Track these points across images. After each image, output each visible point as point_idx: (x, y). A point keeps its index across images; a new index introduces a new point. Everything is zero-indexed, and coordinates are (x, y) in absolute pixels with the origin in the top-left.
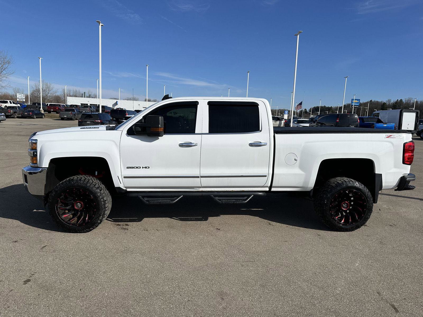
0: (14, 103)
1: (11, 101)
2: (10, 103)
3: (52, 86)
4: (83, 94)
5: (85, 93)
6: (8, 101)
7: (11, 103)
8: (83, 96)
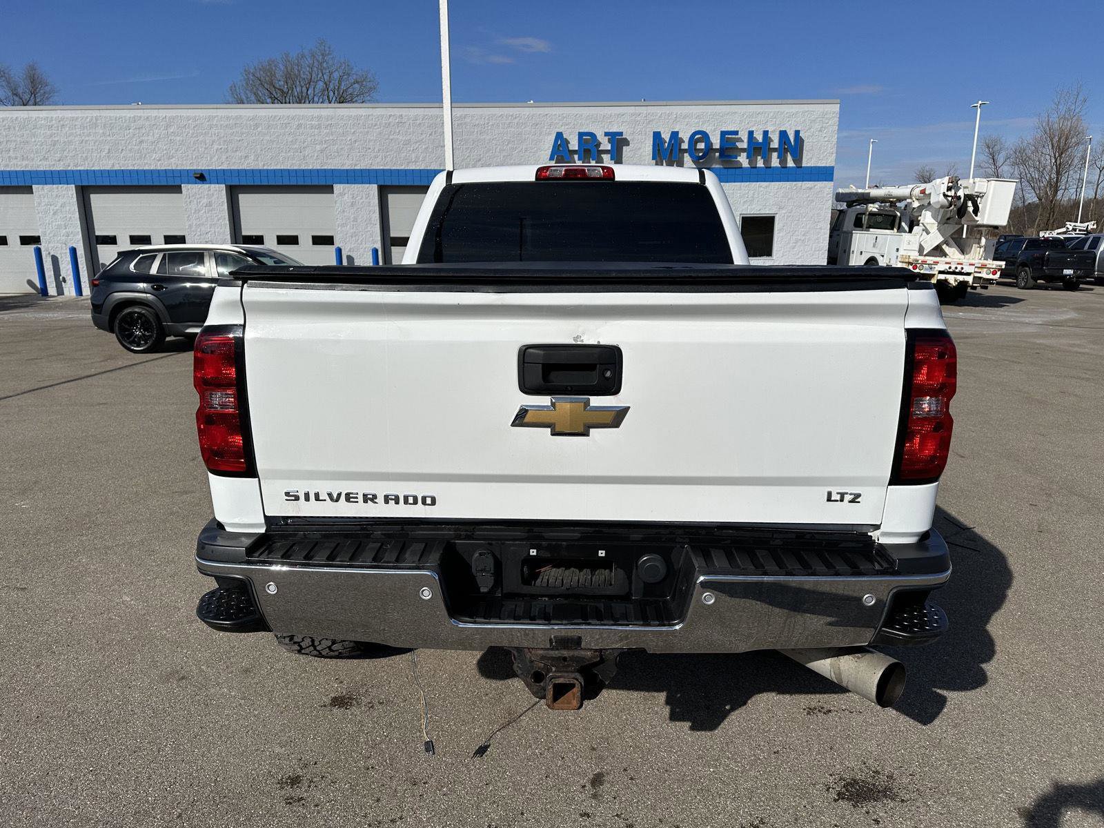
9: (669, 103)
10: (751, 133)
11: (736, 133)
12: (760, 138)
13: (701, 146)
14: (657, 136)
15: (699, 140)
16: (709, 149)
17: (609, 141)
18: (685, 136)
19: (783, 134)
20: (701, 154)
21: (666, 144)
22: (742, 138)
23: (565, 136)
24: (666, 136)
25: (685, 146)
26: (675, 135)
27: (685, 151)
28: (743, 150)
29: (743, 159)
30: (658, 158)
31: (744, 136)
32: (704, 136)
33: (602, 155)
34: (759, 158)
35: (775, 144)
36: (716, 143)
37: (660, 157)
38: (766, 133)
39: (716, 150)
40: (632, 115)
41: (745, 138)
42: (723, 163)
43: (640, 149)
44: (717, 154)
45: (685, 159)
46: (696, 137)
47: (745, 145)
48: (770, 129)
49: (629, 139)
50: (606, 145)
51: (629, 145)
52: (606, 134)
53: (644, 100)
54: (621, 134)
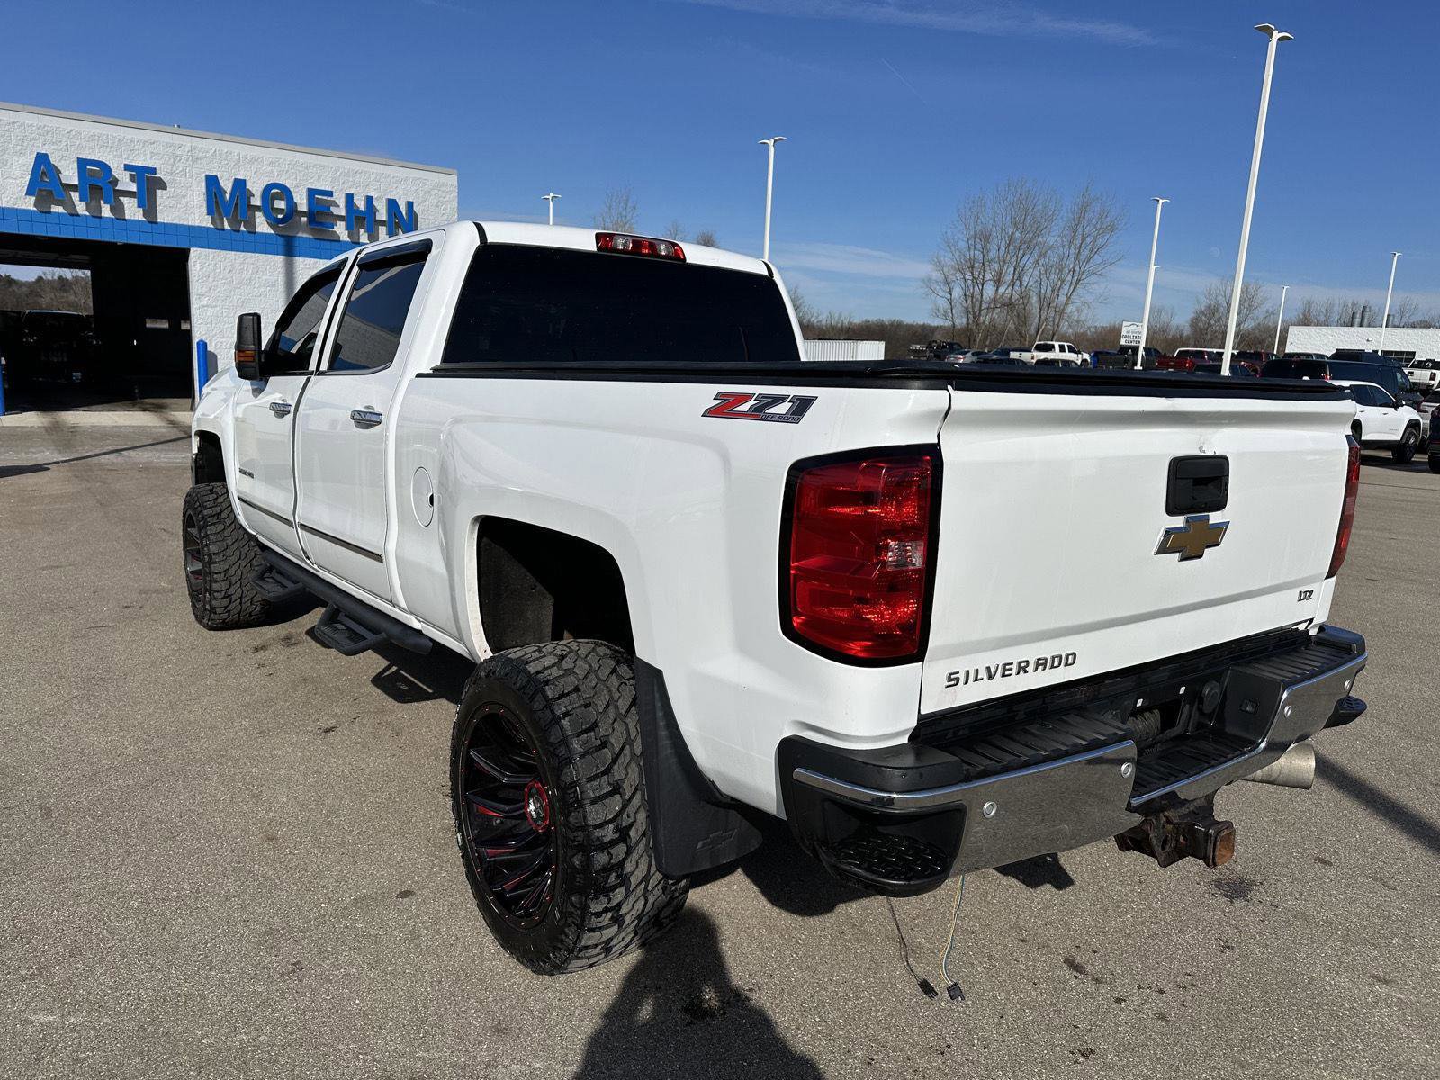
0: (1071, 350)
1: (1066, 344)
2: (1061, 351)
3: (1262, 294)
4: (1358, 316)
5: (1368, 310)
6: (1057, 345)
7: (1062, 349)
8: (1358, 320)
9: (226, 137)
10: (350, 197)
11: (330, 194)
12: (361, 205)
13: (281, 204)
14: (212, 182)
15: (275, 197)
16: (292, 211)
17: (132, 178)
18: (256, 188)
19: (392, 204)
20: (280, 216)
21: (228, 196)
22: (337, 201)
23: (53, 161)
24: (227, 185)
25: (256, 201)
26: (240, 184)
27: (257, 208)
28: (341, 218)
29: (341, 230)
30: (216, 215)
31: (340, 200)
32: (285, 193)
33: (121, 198)
34: (362, 231)
35: (382, 215)
36: (302, 203)
37: (219, 213)
38: (369, 200)
39: (303, 213)
40: (168, 145)
41: (341, 201)
42: (313, 231)
43: (184, 196)
44: (304, 219)
45: (258, 220)
46: (273, 191)
47: (343, 213)
48: (375, 195)
49: (165, 179)
50: (126, 183)
51: (166, 189)
52: (127, 167)
53: (179, 126)
54: (153, 171)
